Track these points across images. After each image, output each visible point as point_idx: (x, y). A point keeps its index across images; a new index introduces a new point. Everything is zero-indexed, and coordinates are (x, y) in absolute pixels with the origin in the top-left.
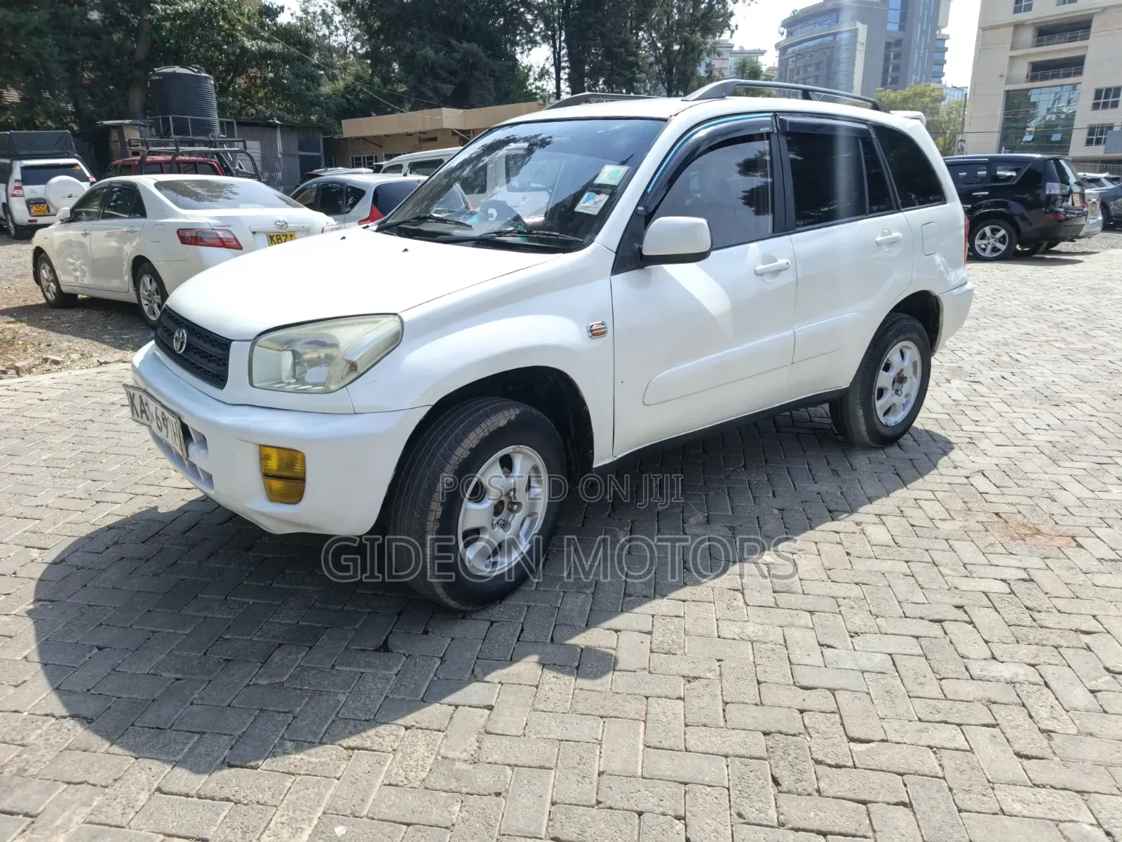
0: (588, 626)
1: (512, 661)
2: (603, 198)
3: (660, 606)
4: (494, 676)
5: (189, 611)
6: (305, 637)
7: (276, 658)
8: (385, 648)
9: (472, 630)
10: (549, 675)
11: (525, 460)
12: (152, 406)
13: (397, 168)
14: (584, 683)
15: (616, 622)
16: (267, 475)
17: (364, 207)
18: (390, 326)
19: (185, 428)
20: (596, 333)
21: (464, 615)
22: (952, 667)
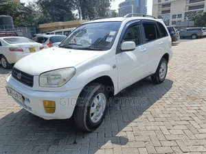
0: (119, 131)
1: (105, 143)
2: (112, 38)
3: (132, 124)
4: (103, 147)
5: (26, 139)
6: (56, 142)
7: (50, 149)
8: (75, 143)
9: (93, 135)
10: (115, 145)
11: (101, 95)
12: (13, 92)
13: (53, 33)
14: (123, 146)
15: (124, 129)
16: (45, 107)
17: (48, 42)
18: (72, 70)
19: (23, 97)
20: (114, 67)
21: (91, 132)
22: (195, 131)
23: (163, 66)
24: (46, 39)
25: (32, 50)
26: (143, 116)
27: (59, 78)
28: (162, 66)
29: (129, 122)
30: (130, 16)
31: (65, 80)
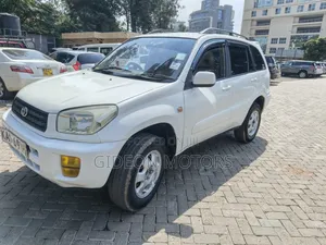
0: (179, 215)
1: (156, 232)
2: (179, 64)
5: (26, 216)
6: (75, 226)
7: (65, 236)
8: (107, 229)
9: (138, 218)
10: (171, 237)
11: (155, 155)
12: (12, 137)
14: (184, 240)
16: (63, 166)
18: (113, 109)
19: (28, 147)
20: (180, 110)
21: (134, 213)
23: (254, 115)
24: (72, 57)
25: (47, 72)
26: (218, 193)
27: (91, 120)
28: (252, 115)
29: (196, 202)
30: (210, 32)
31: (99, 124)
